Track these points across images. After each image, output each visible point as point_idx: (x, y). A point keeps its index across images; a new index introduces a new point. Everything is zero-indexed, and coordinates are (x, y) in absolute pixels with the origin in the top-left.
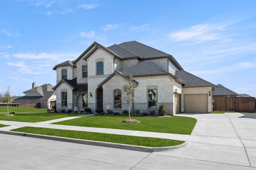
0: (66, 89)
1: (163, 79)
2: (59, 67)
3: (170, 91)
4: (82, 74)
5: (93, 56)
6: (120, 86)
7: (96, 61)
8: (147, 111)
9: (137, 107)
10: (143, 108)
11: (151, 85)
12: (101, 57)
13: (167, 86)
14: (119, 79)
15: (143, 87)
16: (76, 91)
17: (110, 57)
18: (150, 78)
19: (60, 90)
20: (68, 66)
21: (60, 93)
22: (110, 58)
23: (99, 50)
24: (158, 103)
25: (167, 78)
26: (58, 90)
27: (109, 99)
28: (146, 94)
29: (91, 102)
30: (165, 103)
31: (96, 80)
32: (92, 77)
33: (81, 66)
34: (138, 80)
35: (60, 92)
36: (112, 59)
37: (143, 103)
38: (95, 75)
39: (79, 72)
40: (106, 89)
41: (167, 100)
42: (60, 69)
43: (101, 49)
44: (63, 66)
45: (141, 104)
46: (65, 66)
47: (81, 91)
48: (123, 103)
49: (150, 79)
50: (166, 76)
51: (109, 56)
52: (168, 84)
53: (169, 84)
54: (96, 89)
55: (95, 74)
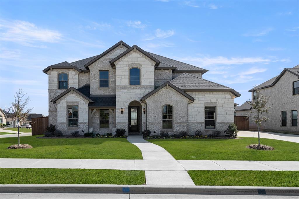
0: (76, 102)
1: (223, 95)
2: (54, 69)
3: (230, 109)
4: (98, 82)
5: (125, 59)
6: (172, 101)
7: (129, 66)
8: (204, 131)
9: (192, 127)
10: (200, 128)
11: (209, 101)
12: (138, 62)
13: (227, 103)
14: (170, 92)
15: (200, 103)
16: (93, 106)
17: (151, 63)
18: (209, 93)
19: (65, 103)
20: (70, 70)
21: (66, 107)
22: (151, 65)
23: (134, 53)
24: (218, 122)
25: (228, 95)
26: (61, 103)
27: (155, 117)
28: (203, 112)
29: (122, 121)
30: (225, 122)
31: (130, 91)
32: (124, 87)
33: (97, 70)
34: (193, 95)
35: (65, 105)
36: (152, 66)
37: (199, 122)
38: (128, 85)
39: (94, 79)
40: (152, 104)
41: (228, 120)
42: (56, 72)
43: (138, 51)
44: (60, 68)
45: (198, 123)
46: (65, 68)
47: (101, 105)
48: (176, 123)
49: (207, 94)
50: (227, 92)
51: (149, 62)
52: (228, 102)
53: (230, 102)
54: (129, 103)
55: (128, 83)
